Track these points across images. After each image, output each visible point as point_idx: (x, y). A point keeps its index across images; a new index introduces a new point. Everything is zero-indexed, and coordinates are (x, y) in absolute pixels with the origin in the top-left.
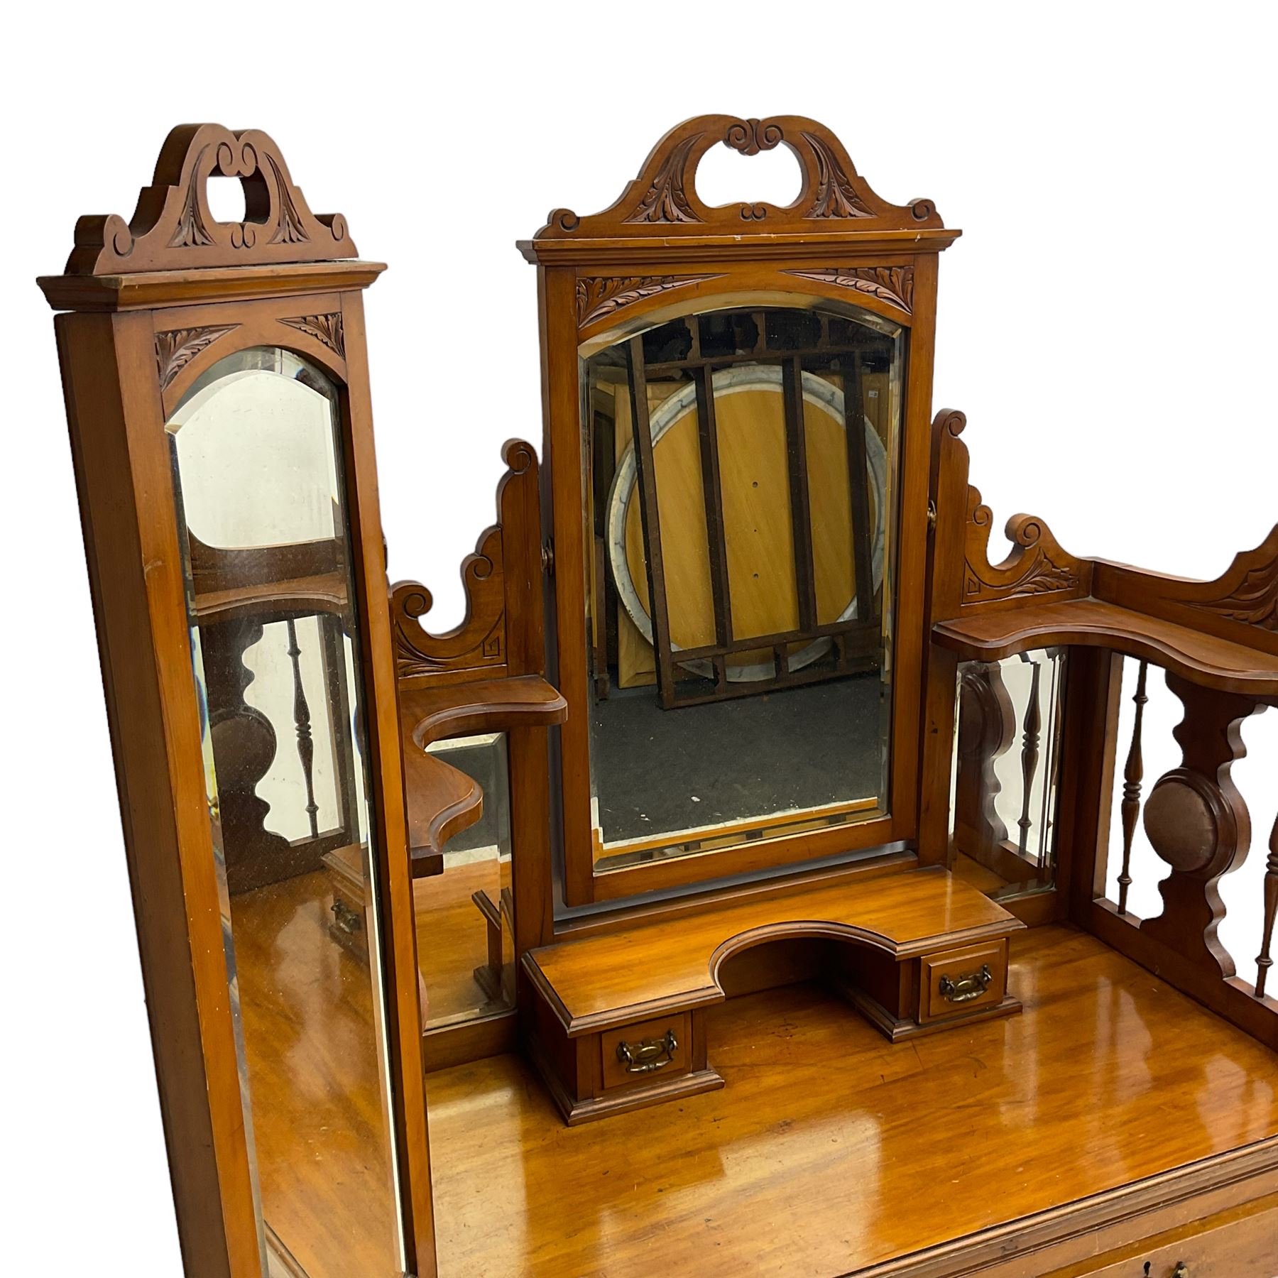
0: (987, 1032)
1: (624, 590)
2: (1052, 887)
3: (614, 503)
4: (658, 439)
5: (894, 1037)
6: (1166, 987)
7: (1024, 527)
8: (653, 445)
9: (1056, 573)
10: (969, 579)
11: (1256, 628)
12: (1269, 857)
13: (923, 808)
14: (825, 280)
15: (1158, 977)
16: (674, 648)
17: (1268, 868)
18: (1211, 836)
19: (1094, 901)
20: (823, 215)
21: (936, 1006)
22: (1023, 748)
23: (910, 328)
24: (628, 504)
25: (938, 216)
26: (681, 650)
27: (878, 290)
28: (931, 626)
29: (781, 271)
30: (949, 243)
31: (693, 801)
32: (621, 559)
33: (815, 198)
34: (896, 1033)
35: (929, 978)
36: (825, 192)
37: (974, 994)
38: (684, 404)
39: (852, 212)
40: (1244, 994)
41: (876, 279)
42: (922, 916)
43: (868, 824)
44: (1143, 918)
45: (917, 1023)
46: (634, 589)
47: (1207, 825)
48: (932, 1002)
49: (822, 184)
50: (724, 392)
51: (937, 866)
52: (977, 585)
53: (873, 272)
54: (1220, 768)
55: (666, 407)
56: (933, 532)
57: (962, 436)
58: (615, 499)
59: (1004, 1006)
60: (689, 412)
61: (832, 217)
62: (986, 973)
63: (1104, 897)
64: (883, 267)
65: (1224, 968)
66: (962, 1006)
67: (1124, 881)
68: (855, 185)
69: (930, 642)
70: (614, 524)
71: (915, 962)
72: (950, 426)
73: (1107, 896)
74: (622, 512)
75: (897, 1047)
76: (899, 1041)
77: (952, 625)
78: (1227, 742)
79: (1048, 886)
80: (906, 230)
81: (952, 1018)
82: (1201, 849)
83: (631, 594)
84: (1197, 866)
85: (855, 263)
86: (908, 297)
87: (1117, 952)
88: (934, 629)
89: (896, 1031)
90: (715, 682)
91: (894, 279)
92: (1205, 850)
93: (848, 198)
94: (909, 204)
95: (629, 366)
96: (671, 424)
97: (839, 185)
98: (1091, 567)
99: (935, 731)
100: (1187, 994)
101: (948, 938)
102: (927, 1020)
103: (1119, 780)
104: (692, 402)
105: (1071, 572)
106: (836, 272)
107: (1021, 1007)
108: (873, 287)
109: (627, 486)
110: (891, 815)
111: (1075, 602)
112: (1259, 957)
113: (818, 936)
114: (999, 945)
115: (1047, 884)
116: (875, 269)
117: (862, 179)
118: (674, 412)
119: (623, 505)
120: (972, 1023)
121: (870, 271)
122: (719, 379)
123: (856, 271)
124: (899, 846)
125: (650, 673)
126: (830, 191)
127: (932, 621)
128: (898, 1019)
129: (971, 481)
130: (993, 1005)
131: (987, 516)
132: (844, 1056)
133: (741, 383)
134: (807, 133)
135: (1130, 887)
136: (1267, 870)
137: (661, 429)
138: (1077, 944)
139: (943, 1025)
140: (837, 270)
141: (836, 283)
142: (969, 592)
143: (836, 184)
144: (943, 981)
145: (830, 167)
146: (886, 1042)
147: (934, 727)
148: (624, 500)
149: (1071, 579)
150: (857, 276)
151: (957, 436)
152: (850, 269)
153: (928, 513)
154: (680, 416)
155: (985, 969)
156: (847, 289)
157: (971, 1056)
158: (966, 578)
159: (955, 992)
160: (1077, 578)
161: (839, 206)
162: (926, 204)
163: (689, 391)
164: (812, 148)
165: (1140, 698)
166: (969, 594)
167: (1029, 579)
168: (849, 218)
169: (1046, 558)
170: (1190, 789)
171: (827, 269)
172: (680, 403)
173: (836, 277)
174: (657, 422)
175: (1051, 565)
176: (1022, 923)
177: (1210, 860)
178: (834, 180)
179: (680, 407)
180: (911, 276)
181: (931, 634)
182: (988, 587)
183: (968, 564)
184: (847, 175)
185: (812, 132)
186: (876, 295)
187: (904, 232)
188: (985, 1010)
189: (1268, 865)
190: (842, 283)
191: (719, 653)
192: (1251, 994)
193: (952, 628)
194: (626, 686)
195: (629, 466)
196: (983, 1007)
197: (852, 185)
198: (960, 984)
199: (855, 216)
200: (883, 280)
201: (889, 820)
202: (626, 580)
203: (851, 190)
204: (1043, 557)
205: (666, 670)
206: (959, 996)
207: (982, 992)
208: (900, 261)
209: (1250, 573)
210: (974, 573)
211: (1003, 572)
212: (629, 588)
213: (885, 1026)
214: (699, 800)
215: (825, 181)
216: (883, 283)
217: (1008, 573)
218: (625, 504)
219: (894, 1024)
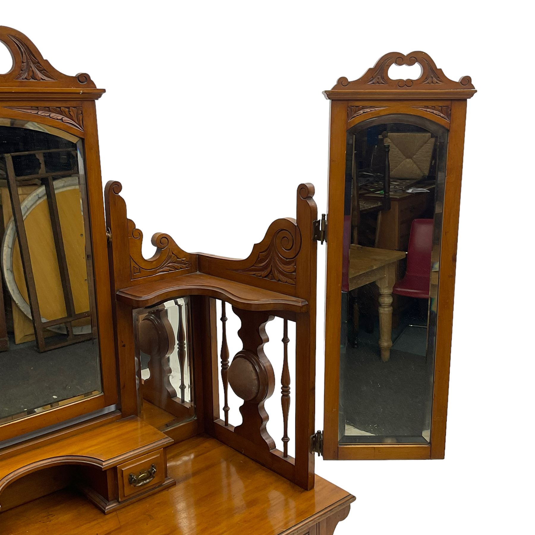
0: (158, 499)
1: (14, 293)
2: (194, 418)
3: (5, 248)
4: (27, 214)
5: (106, 511)
6: (247, 459)
7: (160, 239)
8: (24, 218)
9: (179, 261)
10: (134, 266)
11: (265, 279)
12: (282, 388)
13: (122, 386)
14: (31, 112)
15: (244, 454)
16: (44, 320)
17: (282, 394)
18: (256, 382)
19: (214, 421)
20: (26, 78)
21: (128, 490)
22: (178, 349)
23: (84, 139)
24: (12, 249)
25: (92, 82)
26: (48, 321)
27: (63, 119)
28: (115, 292)
29: (4, 107)
30: (100, 96)
31: (53, 398)
32: (11, 277)
33: (20, 70)
34: (107, 509)
35: (122, 476)
36: (25, 67)
37: (148, 481)
38: (40, 196)
39: (43, 78)
40: (279, 457)
41: (61, 113)
42: (119, 444)
43: (90, 399)
44: (235, 426)
45: (118, 501)
46: (20, 292)
47: (254, 376)
48: (125, 488)
49: (23, 62)
50: (61, 190)
51: (133, 416)
52: (138, 269)
53: (59, 109)
54: (258, 349)
55: (30, 198)
56: (111, 243)
57: (120, 194)
58: (5, 246)
59: (165, 484)
60: (43, 201)
61: (32, 80)
62: (153, 468)
63: (219, 418)
64: (64, 107)
65: (270, 446)
66: (142, 488)
67: (226, 409)
68: (42, 64)
69: (116, 300)
70: (6, 259)
71: (114, 469)
72: (113, 189)
73: (221, 418)
74: (10, 253)
75: (107, 517)
76: (109, 513)
77: (126, 290)
78: (260, 335)
79: (193, 417)
80: (75, 88)
81: (139, 495)
82: (253, 388)
83: (18, 295)
84: (252, 397)
85: (47, 104)
86: (81, 123)
87: (226, 445)
88: (117, 293)
89: (107, 508)
90: (68, 335)
91: (71, 113)
92: (254, 389)
93: (40, 71)
94: (76, 75)
95: (7, 178)
96: (34, 207)
97: (34, 63)
98: (196, 257)
99: (124, 346)
100: (257, 461)
101: (132, 453)
102: (124, 499)
103: (220, 360)
104: (44, 196)
105: (187, 260)
106: (37, 108)
107: (175, 482)
108: (60, 117)
109: (11, 239)
110: (104, 393)
111: (190, 275)
112: (283, 437)
113: (62, 464)
114: (159, 452)
115: (193, 416)
116: (60, 108)
117: (46, 60)
118: (35, 201)
119: (10, 249)
120: (149, 496)
121: (57, 108)
122: (57, 184)
123: (49, 108)
124: (112, 408)
125: (32, 334)
126: (29, 67)
127: (116, 289)
128: (109, 501)
129: (129, 217)
130: (160, 484)
131: (139, 235)
132: (78, 527)
133: (70, 185)
134: (11, 35)
135: (229, 412)
136: (282, 395)
137: (28, 210)
138: (208, 444)
139: (134, 500)
140: (37, 107)
141: (38, 114)
142: (134, 273)
143: (31, 63)
144: (130, 477)
145: (27, 54)
146: (102, 515)
147: (123, 344)
148: (10, 247)
149: (187, 263)
150: (50, 111)
151: (118, 194)
152: (45, 107)
153: (107, 234)
154: (38, 203)
155: (153, 466)
156: (45, 118)
157: (147, 513)
158: (132, 266)
159: (137, 481)
160: (190, 263)
161: (35, 74)
162: (85, 76)
163: (42, 190)
164: (15, 43)
165: (224, 319)
166: (134, 274)
167: (165, 265)
168: (41, 80)
169: (173, 254)
170: (246, 360)
171: (32, 107)
172: (37, 196)
173: (38, 111)
174: (25, 206)
175: (176, 257)
176: (171, 439)
177: (257, 393)
178: (30, 61)
179: (37, 198)
180: (81, 112)
181: (116, 296)
182: (144, 270)
183: (132, 258)
184: (38, 59)
185: (14, 35)
186: (50, 117)
187: (73, 89)
188: (155, 488)
189: (282, 392)
190: (42, 114)
191: (69, 321)
192: (281, 456)
193: (125, 292)
194: (19, 343)
195: (12, 229)
196: (153, 487)
197: (41, 64)
198: (140, 477)
199: (45, 80)
200: (65, 114)
201: (103, 395)
202: (15, 288)
203: (41, 66)
204: (171, 253)
205: (40, 332)
206: (139, 483)
207: (152, 479)
208: (74, 104)
209: (260, 253)
210: (136, 263)
211: (152, 262)
212: (16, 291)
213: (101, 506)
214: (57, 397)
215: (25, 61)
216: (65, 115)
217: (154, 262)
218: (11, 249)
219: (106, 504)
